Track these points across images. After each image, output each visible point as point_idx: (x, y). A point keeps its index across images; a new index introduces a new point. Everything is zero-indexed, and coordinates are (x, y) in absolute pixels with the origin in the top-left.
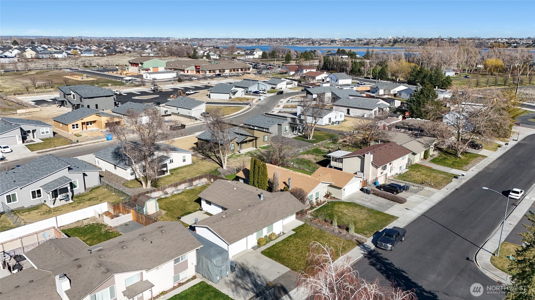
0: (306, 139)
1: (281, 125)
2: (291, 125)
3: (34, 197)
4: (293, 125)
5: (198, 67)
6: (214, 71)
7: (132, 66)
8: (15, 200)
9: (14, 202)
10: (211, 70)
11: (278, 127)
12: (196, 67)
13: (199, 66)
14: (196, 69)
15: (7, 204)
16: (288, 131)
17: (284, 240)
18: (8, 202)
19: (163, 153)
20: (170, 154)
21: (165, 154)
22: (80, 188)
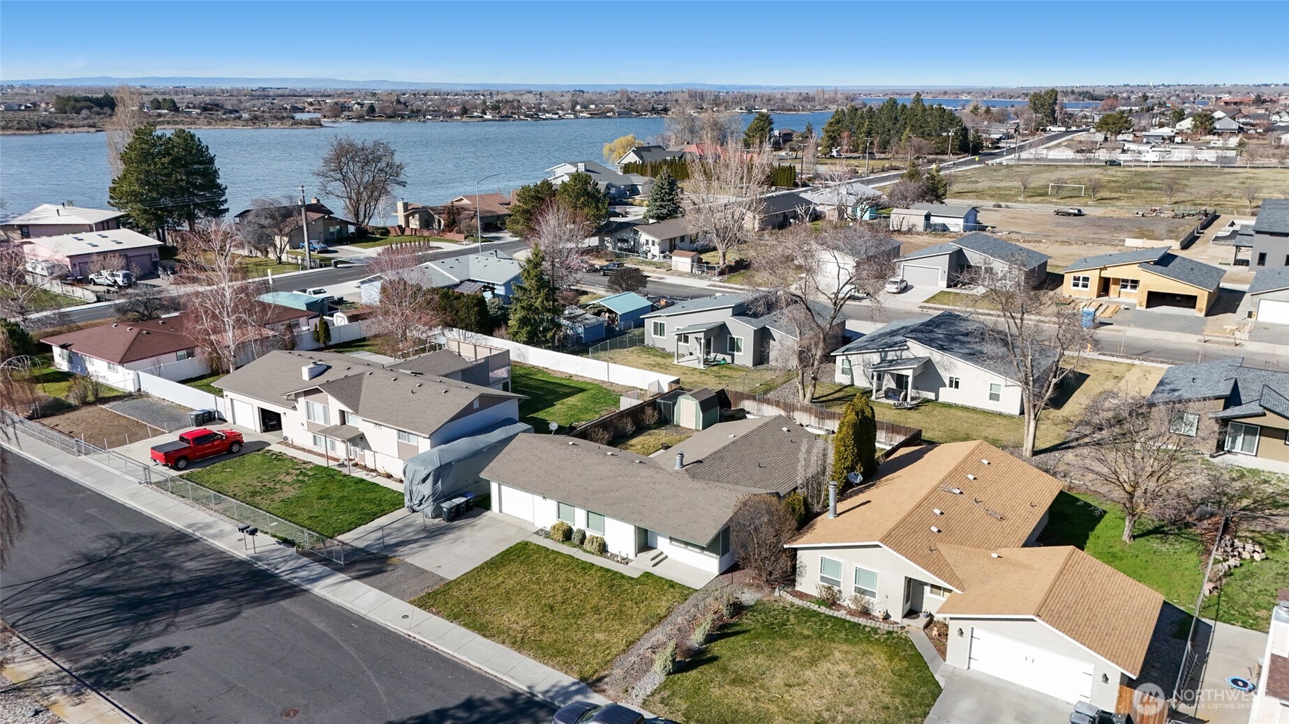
8: (662, 334)
9: (662, 337)
15: (652, 336)
18: (654, 334)
19: (931, 354)
20: (951, 363)
21: (936, 356)
22: (744, 356)
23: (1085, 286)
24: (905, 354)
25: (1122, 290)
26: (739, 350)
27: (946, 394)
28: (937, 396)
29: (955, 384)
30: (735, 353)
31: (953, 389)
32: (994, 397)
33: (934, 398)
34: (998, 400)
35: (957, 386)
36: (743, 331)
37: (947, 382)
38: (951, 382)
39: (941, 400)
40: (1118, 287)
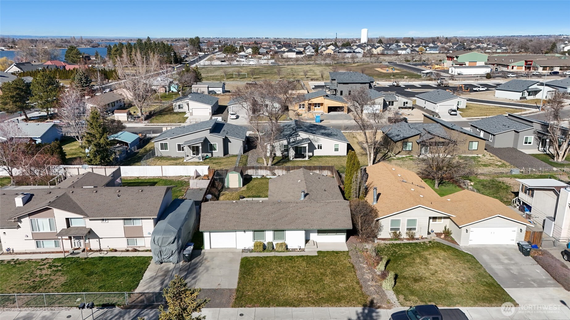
0: (551, 160)
1: (518, 132)
2: (539, 135)
3: (179, 149)
4: (541, 136)
5: (529, 63)
6: (551, 68)
7: (448, 60)
8: (166, 148)
9: (166, 150)
10: (547, 67)
11: (515, 134)
12: (526, 62)
13: (532, 61)
14: (526, 64)
15: (160, 150)
16: (532, 144)
17: (287, 257)
18: (161, 150)
19: (309, 136)
20: (318, 139)
21: (311, 137)
22: (218, 152)
23: (303, 108)
24: (298, 138)
25: (315, 108)
26: (215, 150)
27: (317, 152)
28: (313, 154)
29: (320, 147)
30: (213, 151)
31: (320, 150)
32: (336, 150)
33: (312, 155)
34: (338, 151)
35: (321, 148)
36: (216, 141)
37: (317, 147)
38: (318, 147)
39: (315, 155)
40: (313, 107)
